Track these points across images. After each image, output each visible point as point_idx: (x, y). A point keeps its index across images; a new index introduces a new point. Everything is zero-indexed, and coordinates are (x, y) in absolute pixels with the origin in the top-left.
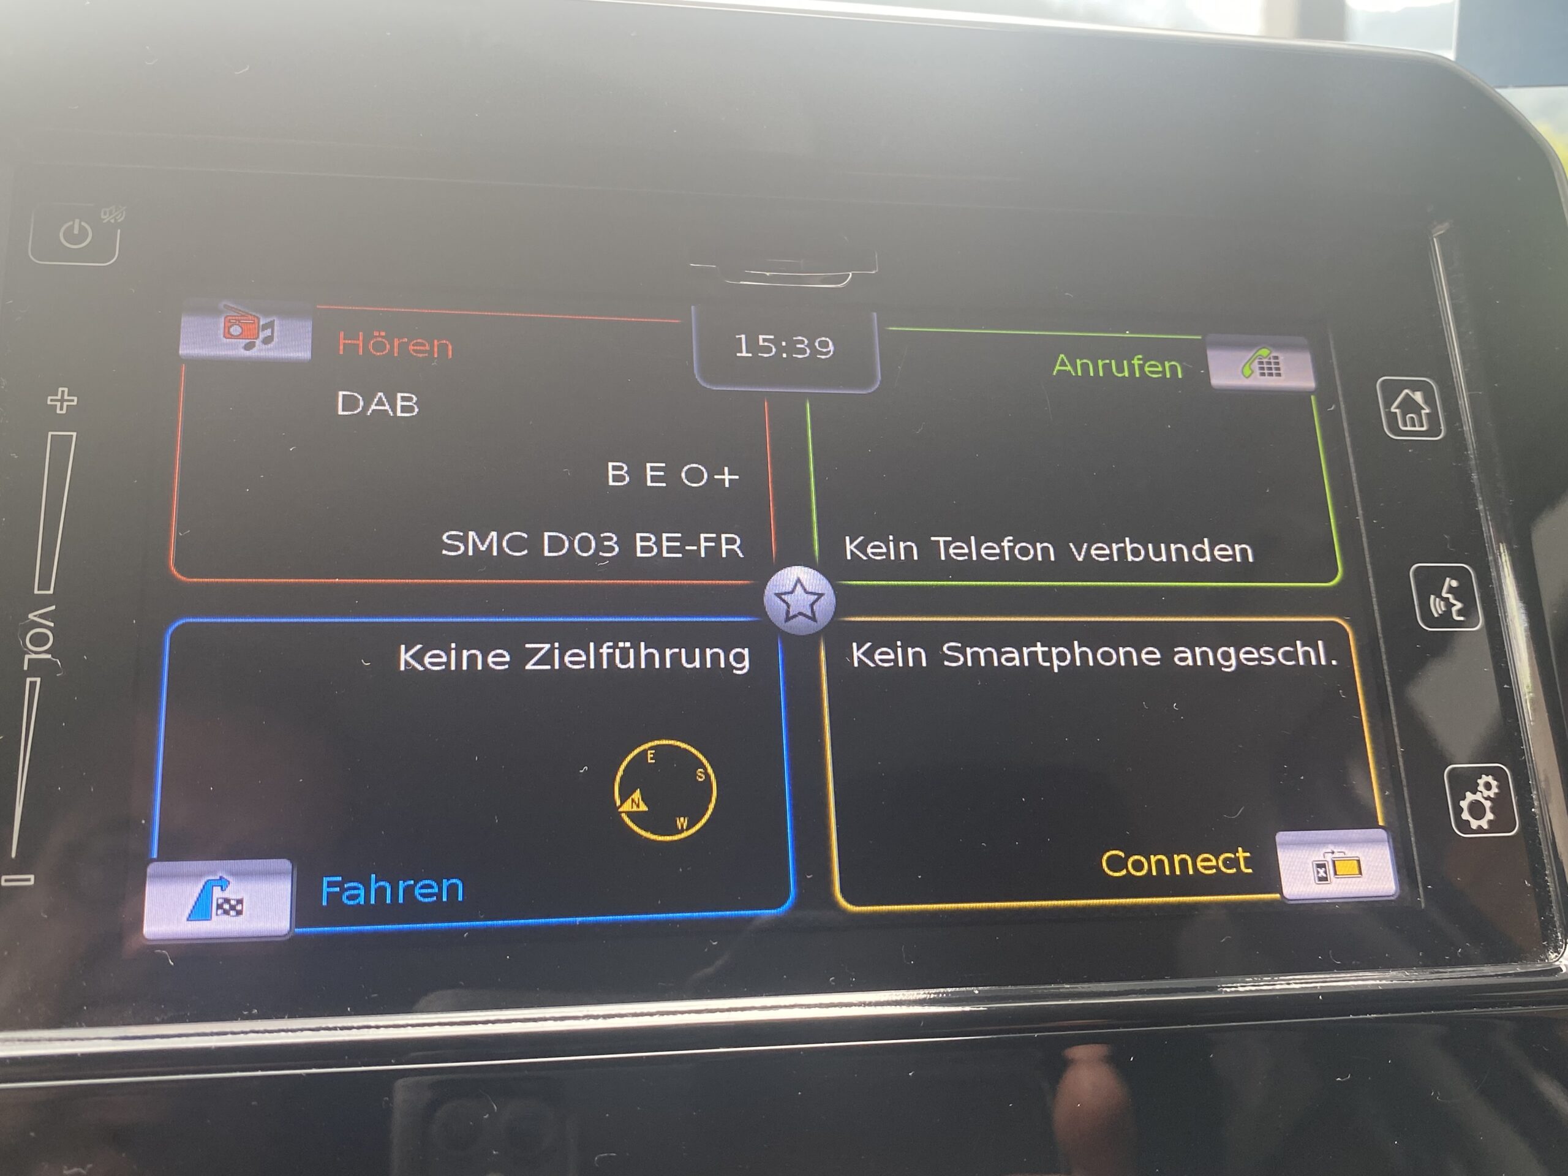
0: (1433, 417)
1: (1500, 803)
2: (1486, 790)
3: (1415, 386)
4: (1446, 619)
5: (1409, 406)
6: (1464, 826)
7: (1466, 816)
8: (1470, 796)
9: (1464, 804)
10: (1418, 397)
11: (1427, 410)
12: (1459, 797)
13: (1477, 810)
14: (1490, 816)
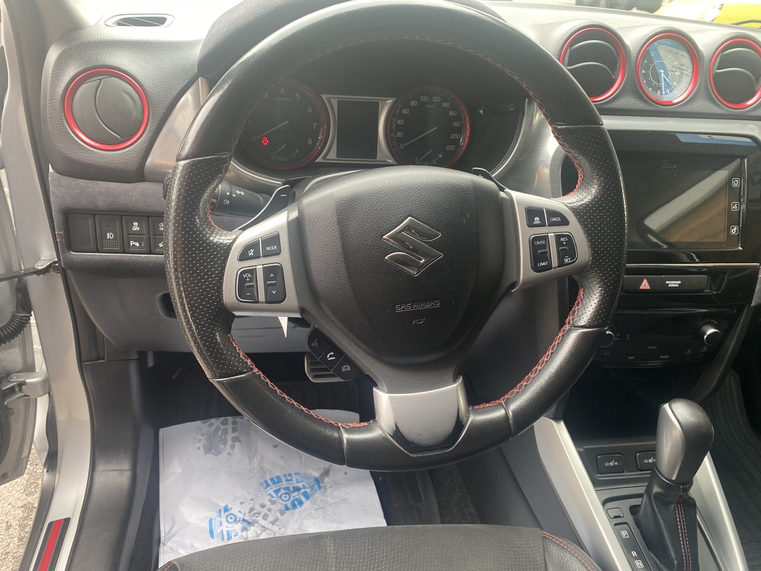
0: (738, 184)
1: (736, 230)
2: (735, 229)
3: (737, 179)
4: (735, 209)
5: (736, 182)
6: (732, 233)
7: (732, 232)
8: (733, 230)
9: (732, 230)
10: (737, 181)
11: (738, 183)
12: (732, 229)
13: (734, 231)
14: (735, 232)
